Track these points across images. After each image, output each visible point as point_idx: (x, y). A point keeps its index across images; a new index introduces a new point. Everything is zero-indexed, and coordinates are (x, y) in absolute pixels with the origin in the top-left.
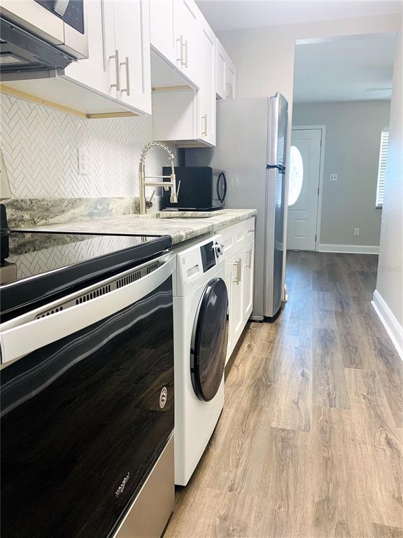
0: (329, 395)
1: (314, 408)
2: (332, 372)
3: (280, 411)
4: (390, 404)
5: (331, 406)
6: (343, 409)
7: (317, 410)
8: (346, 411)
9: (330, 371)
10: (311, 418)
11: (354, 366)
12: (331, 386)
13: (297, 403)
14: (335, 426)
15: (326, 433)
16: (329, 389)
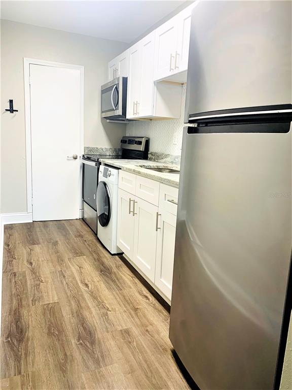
0: (64, 277)
1: (70, 267)
2: (67, 294)
3: (86, 262)
4: (26, 281)
5: (61, 271)
6: (54, 271)
7: (68, 267)
8: (52, 271)
9: (69, 294)
10: (70, 264)
11: (50, 306)
12: (65, 283)
13: (80, 267)
14: (57, 263)
15: (60, 260)
16: (65, 281)
